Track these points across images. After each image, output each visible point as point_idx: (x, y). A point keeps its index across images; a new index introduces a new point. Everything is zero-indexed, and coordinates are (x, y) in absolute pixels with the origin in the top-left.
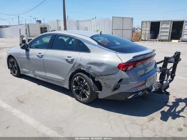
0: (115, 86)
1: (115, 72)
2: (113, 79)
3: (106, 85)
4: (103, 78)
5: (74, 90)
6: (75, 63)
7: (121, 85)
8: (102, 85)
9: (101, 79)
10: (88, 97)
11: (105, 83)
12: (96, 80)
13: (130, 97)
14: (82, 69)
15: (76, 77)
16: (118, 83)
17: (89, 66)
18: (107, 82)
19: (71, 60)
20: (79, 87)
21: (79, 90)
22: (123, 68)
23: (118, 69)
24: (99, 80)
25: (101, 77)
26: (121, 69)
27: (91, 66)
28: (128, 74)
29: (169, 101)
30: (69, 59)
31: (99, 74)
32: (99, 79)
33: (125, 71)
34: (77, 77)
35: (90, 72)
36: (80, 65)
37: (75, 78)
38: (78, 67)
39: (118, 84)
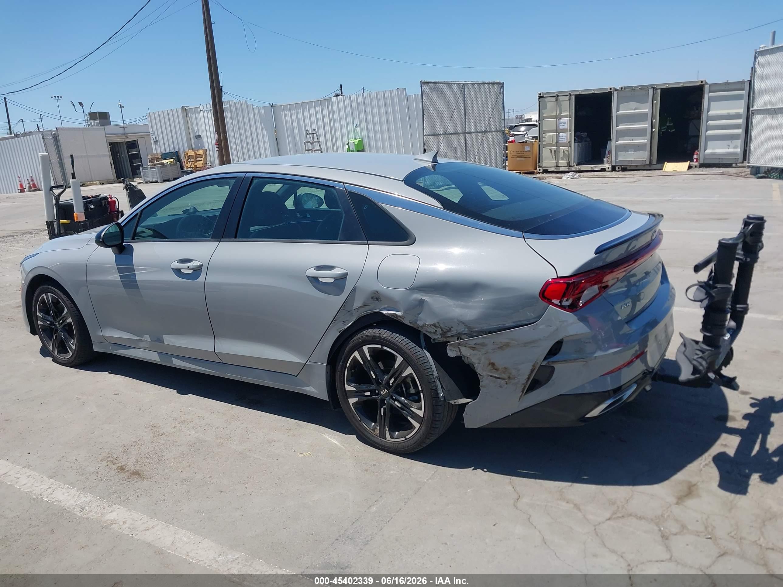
0: (532, 371)
1: (530, 315)
2: (526, 344)
3: (497, 370)
4: (483, 345)
5: (352, 401)
6: (354, 290)
7: (556, 366)
8: (479, 371)
9: (473, 348)
10: (417, 425)
11: (493, 364)
12: (451, 353)
13: (595, 412)
14: (385, 312)
15: (358, 347)
16: (545, 359)
17: (415, 300)
18: (500, 359)
19: (332, 280)
20: (373, 387)
21: (375, 401)
22: (564, 296)
23: (544, 304)
24: (466, 352)
25: (472, 342)
26: (556, 302)
27: (426, 298)
28: (583, 319)
29: (731, 413)
30: (326, 277)
31: (462, 329)
32: (463, 349)
33: (573, 308)
34: (365, 348)
35: (420, 323)
36: (376, 297)
37: (356, 354)
38: (365, 305)
39: (544, 363)
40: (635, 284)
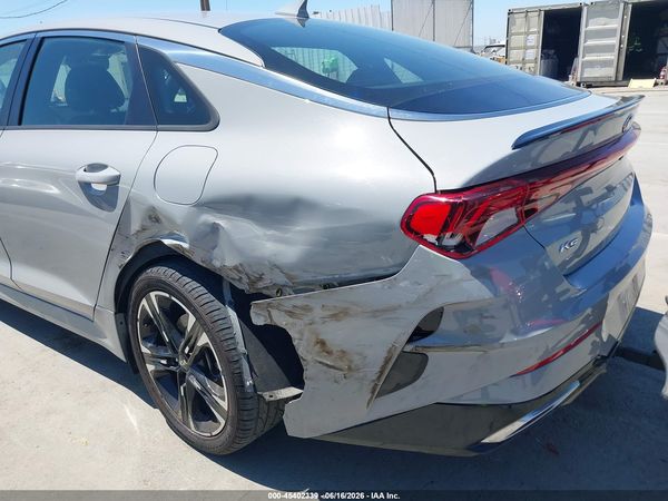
0: (387, 361)
1: (386, 261)
2: (375, 313)
3: (329, 353)
4: (307, 309)
5: (151, 368)
6: (127, 203)
7: (431, 354)
8: (301, 351)
9: (291, 314)
10: (222, 420)
11: (322, 343)
12: (258, 319)
13: (499, 436)
14: (167, 242)
15: (144, 293)
16: (410, 340)
17: (205, 224)
18: (336, 334)
19: (104, 187)
20: (169, 353)
21: (173, 373)
22: (445, 228)
23: (409, 241)
24: (281, 320)
25: (292, 300)
26: (431, 238)
27: (222, 222)
28: (481, 274)
30: (98, 180)
31: (281, 279)
32: (275, 313)
33: (462, 251)
34: (153, 294)
35: (217, 264)
36: (154, 216)
37: (144, 302)
38: (144, 229)
39: (409, 348)
40: (589, 208)
